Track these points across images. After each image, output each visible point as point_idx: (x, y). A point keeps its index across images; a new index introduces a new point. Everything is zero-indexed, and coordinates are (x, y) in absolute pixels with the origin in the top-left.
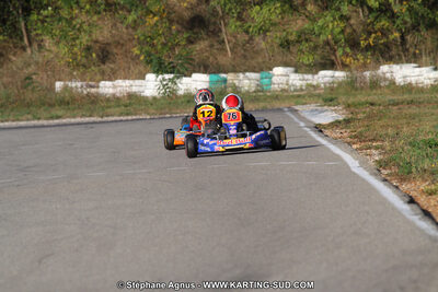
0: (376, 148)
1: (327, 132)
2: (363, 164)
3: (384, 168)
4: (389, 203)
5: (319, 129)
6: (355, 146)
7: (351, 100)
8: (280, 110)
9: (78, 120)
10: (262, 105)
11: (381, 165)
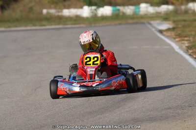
0: (187, 40)
1: (165, 33)
2: (181, 48)
3: (190, 49)
4: (192, 65)
5: (161, 32)
6: (177, 40)
7: (176, 19)
8: (143, 23)
9: (53, 27)
10: (135, 21)
11: (189, 48)
